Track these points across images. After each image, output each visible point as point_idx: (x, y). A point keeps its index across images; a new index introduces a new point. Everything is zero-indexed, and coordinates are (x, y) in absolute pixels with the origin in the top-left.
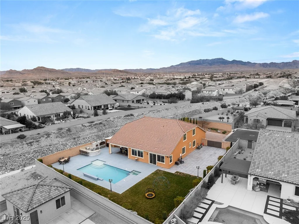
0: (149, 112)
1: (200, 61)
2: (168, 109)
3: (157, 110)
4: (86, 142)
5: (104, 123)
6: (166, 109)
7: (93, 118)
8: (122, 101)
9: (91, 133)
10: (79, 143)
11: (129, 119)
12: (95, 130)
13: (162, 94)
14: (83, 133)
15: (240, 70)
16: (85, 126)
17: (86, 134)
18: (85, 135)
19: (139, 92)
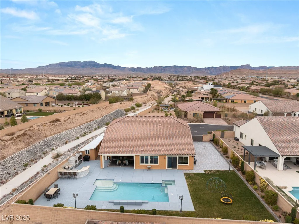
0: (75, 115)
1: (71, 63)
2: (93, 111)
3: (82, 112)
4: (18, 162)
5: (29, 133)
6: (91, 111)
7: (10, 129)
8: (25, 104)
9: (18, 150)
10: (9, 166)
11: (57, 125)
12: (21, 145)
13: (73, 95)
14: (6, 150)
15: (112, 73)
16: (4, 140)
17: (12, 151)
18: (10, 153)
19: (39, 93)
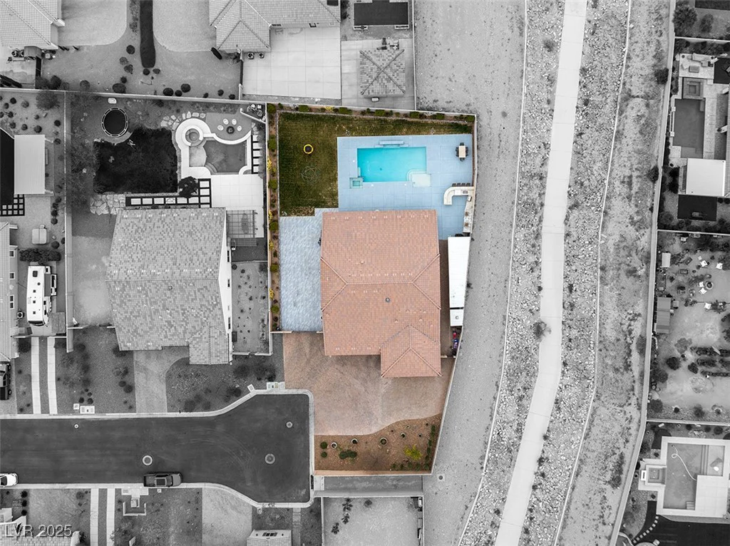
12: (610, 333)
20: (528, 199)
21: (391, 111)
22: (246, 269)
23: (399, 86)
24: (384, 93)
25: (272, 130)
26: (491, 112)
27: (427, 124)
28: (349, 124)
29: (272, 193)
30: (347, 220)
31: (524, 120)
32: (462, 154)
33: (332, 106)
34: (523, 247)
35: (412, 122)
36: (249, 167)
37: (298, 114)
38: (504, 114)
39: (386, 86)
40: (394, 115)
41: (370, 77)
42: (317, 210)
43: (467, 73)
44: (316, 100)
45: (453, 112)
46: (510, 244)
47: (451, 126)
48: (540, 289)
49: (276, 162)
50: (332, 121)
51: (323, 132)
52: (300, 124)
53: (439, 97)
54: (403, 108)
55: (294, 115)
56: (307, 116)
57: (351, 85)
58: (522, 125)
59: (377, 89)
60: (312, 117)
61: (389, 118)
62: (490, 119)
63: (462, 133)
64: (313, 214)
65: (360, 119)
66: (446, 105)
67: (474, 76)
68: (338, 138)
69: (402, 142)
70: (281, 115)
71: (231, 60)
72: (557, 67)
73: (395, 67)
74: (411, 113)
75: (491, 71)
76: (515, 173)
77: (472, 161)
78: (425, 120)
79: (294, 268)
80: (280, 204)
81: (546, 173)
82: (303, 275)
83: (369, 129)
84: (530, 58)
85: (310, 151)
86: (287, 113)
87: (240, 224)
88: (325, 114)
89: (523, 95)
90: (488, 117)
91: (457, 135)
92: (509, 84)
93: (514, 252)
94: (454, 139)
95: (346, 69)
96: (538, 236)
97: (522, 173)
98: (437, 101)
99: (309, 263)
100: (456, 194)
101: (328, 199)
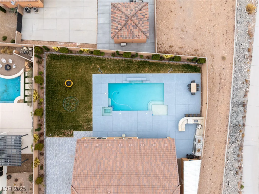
20: (236, 122)
21: (137, 54)
22: (19, 178)
23: (143, 32)
24: (131, 38)
25: (41, 67)
26: (213, 56)
27: (165, 64)
28: (102, 63)
29: (40, 119)
30: (98, 147)
31: (235, 63)
32: (194, 89)
33: (88, 49)
34: (231, 157)
35: (153, 63)
36: (22, 97)
37: (61, 55)
38: (223, 58)
39: (133, 32)
40: (139, 57)
41: (119, 24)
42: (75, 133)
43: (195, 26)
44: (78, 44)
45: (185, 55)
46: (224, 157)
47: (184, 66)
48: (242, 187)
49: (43, 93)
50: (88, 61)
51: (81, 69)
52: (63, 63)
53: (173, 44)
54: (146, 51)
55: (58, 56)
56: (69, 57)
57: (104, 33)
58: (233, 66)
59: (125, 34)
60: (73, 57)
61: (134, 60)
62: (213, 61)
63: (193, 72)
64: (72, 135)
65: (111, 60)
66: (179, 50)
67: (200, 28)
68: (93, 74)
69: (144, 79)
70: (48, 56)
71: (14, 13)
72: (255, 25)
73: (140, 16)
74: (153, 55)
75: (213, 25)
76: (229, 103)
77: (200, 95)
78: (164, 61)
79: (57, 178)
80: (46, 127)
81: (247, 101)
82: (64, 184)
83: (118, 68)
84: (239, 17)
85: (70, 84)
86: (53, 54)
87: (13, 144)
88: (83, 55)
89: (235, 44)
90: (211, 60)
91: (189, 74)
92: (226, 35)
93: (226, 162)
94: (187, 77)
95: (101, 21)
96: (241, 148)
97: (233, 103)
98: (173, 46)
99: (68, 175)
100: (189, 123)
101: (84, 124)
